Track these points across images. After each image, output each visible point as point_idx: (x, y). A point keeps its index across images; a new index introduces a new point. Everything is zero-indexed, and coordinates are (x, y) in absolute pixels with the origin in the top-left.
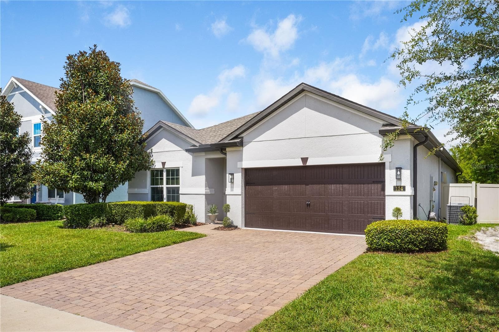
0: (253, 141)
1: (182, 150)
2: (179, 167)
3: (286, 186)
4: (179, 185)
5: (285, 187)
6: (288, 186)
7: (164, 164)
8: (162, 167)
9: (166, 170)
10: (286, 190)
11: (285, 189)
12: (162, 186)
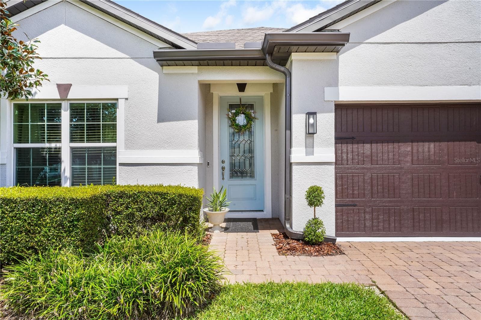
0: (367, 41)
1: (128, 57)
2: (117, 99)
3: (432, 145)
4: (116, 142)
5: (429, 148)
6: (437, 144)
7: (64, 89)
8: (59, 98)
9: (71, 104)
10: (432, 152)
11: (429, 151)
12: (58, 145)
